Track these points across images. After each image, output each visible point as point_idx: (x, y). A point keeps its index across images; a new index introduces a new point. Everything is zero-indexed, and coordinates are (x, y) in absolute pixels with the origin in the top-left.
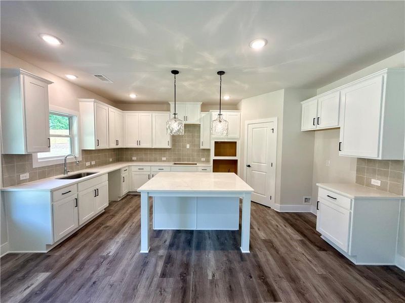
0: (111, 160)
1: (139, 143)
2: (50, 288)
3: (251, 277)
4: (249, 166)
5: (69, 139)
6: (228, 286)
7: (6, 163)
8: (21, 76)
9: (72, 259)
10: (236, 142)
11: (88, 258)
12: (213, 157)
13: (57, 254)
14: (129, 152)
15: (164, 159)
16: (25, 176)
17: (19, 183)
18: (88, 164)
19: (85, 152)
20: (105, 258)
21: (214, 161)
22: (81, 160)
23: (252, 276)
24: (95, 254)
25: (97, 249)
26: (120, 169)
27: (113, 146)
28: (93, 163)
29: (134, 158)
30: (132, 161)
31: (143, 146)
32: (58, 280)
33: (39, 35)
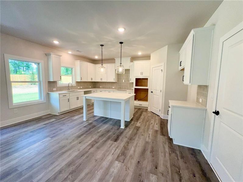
0: (90, 87)
1: (101, 79)
2: (53, 123)
4: (152, 92)
5: (71, 77)
7: (49, 84)
8: (51, 55)
9: (63, 118)
10: (148, 79)
11: (67, 118)
12: (135, 87)
13: (60, 116)
14: (99, 84)
15: (113, 87)
16: (55, 89)
17: (53, 91)
18: (79, 88)
19: (77, 82)
20: (72, 119)
21: (135, 89)
24: (70, 118)
25: (71, 117)
26: (91, 91)
27: (90, 80)
28: (81, 87)
29: (101, 87)
30: (100, 88)
31: (103, 81)
32: (56, 121)
33: (53, 41)
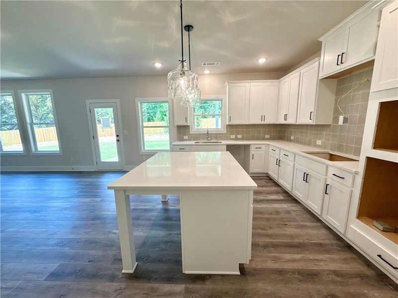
3: (89, 261)
6: (97, 241)
22: (225, 132)
23: (90, 263)
